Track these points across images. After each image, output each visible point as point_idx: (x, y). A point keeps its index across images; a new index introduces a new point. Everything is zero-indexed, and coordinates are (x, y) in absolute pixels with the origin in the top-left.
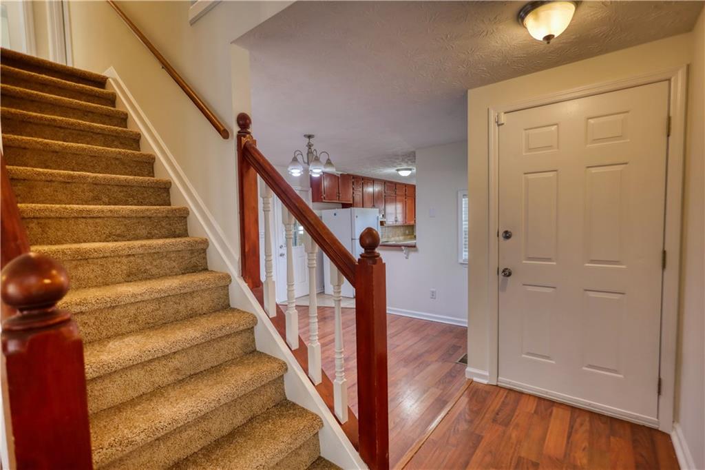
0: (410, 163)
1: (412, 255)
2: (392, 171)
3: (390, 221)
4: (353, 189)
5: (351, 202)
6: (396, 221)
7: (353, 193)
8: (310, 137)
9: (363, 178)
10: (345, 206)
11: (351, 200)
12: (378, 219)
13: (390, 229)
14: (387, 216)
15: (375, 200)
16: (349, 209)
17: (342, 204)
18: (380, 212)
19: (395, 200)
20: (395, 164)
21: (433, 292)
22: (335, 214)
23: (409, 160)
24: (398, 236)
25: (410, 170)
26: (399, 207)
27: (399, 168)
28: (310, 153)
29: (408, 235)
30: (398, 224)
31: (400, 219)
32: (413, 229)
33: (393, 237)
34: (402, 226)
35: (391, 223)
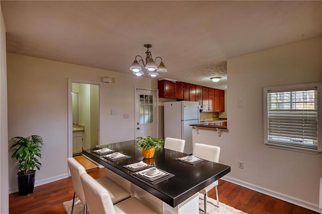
0: (220, 72)
1: (224, 134)
2: (207, 79)
3: (205, 109)
4: (183, 91)
5: (182, 98)
6: (209, 110)
7: (183, 93)
8: (148, 46)
9: (190, 84)
10: (178, 100)
11: (182, 97)
12: (198, 108)
13: (205, 114)
14: (204, 107)
15: (196, 98)
16: (180, 101)
17: (177, 99)
18: (199, 104)
19: (208, 98)
20: (210, 73)
21: (241, 164)
22: (172, 105)
23: (220, 70)
24: (210, 118)
25: (219, 78)
26: (211, 102)
27: (213, 76)
28: (147, 58)
29: (215, 118)
30: (210, 111)
31: (211, 108)
32: (218, 114)
33: (206, 118)
34: (212, 113)
35: (206, 111)
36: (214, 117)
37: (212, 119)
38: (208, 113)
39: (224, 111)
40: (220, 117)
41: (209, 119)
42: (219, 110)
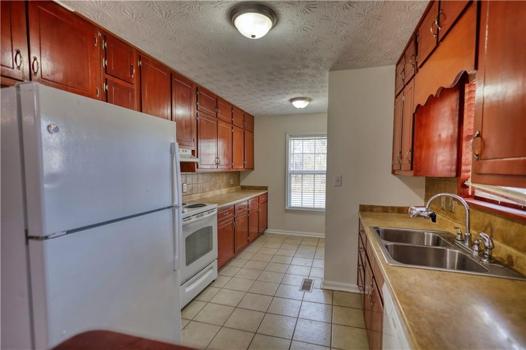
3: (206, 162)
6: (217, 164)
13: (207, 177)
14: (201, 155)
29: (233, 186)
30: (220, 168)
31: (223, 161)
32: (239, 177)
33: (211, 190)
34: (226, 173)
35: (209, 167)
36: (229, 185)
37: (224, 191)
38: (215, 173)
39: (253, 169)
40: (243, 183)
41: (218, 192)
42: (243, 167)
